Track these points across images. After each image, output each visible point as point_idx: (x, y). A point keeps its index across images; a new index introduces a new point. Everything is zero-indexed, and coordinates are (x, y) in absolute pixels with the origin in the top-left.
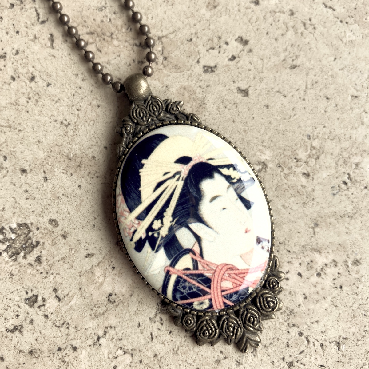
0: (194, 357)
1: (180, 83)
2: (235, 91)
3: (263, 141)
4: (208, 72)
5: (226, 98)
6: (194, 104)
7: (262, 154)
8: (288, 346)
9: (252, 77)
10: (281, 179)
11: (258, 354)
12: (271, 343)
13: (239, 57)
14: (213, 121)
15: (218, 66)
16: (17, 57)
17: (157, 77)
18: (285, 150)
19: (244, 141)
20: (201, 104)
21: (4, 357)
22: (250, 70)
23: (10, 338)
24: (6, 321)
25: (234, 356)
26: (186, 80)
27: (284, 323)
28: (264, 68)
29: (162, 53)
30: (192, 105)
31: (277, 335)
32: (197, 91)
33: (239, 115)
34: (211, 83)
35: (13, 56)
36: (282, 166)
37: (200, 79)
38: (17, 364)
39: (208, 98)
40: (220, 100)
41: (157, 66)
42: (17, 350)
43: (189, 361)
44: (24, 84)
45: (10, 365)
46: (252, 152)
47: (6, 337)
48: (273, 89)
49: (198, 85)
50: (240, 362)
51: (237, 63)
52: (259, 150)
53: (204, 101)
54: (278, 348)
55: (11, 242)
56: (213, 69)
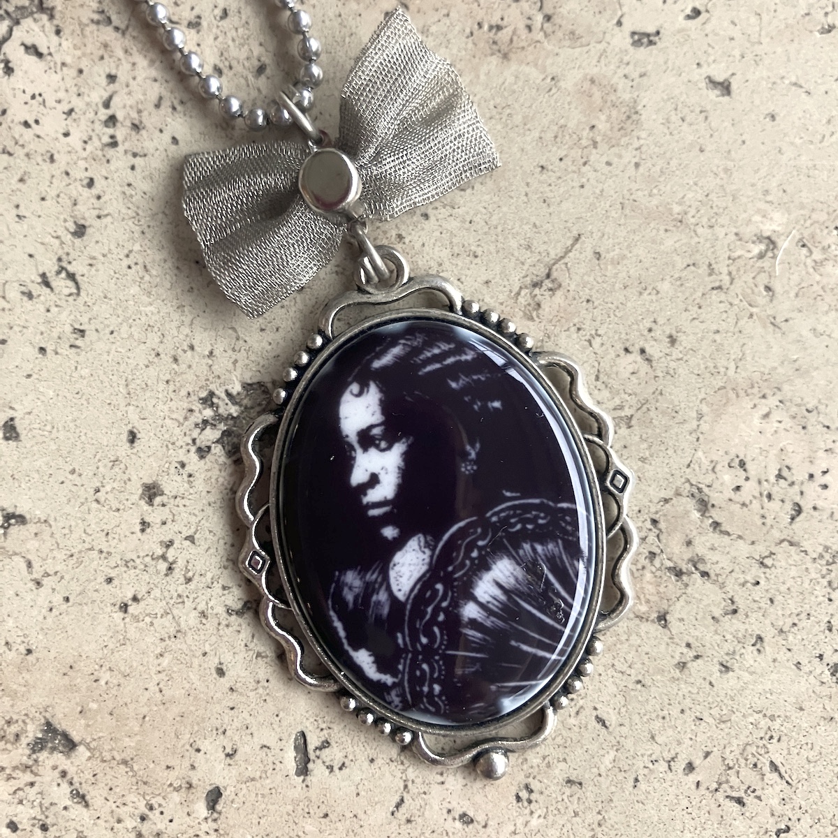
0: (629, 657)
1: (581, 71)
2: (703, 85)
3: (767, 191)
4: (642, 44)
5: (682, 99)
6: (614, 113)
7: (764, 220)
8: (830, 630)
9: (737, 53)
10: (807, 273)
11: (767, 648)
12: (795, 624)
13: (707, 11)
14: (657, 149)
15: (662, 31)
16: (224, 23)
17: (530, 58)
18: (813, 210)
19: (724, 190)
20: (628, 113)
21: (225, 668)
22: (732, 39)
23: (236, 628)
24: (226, 592)
25: (715, 654)
26: (594, 62)
27: (821, 580)
28: (763, 33)
29: (541, 8)
30: (609, 117)
31: (807, 607)
32: (620, 87)
33: (711, 136)
34: (649, 67)
35: (215, 23)
36: (809, 245)
37: (625, 61)
38: (252, 681)
39: (644, 102)
40: (670, 106)
41: (530, 35)
42: (251, 653)
43: (619, 666)
44: (243, 81)
45: (238, 685)
46: (744, 216)
47: (227, 626)
48: (783, 78)
49: (621, 72)
50: (728, 665)
51: (704, 23)
52: (758, 211)
53: (634, 108)
54: (808, 634)
55: (230, 422)
56: (652, 38)
